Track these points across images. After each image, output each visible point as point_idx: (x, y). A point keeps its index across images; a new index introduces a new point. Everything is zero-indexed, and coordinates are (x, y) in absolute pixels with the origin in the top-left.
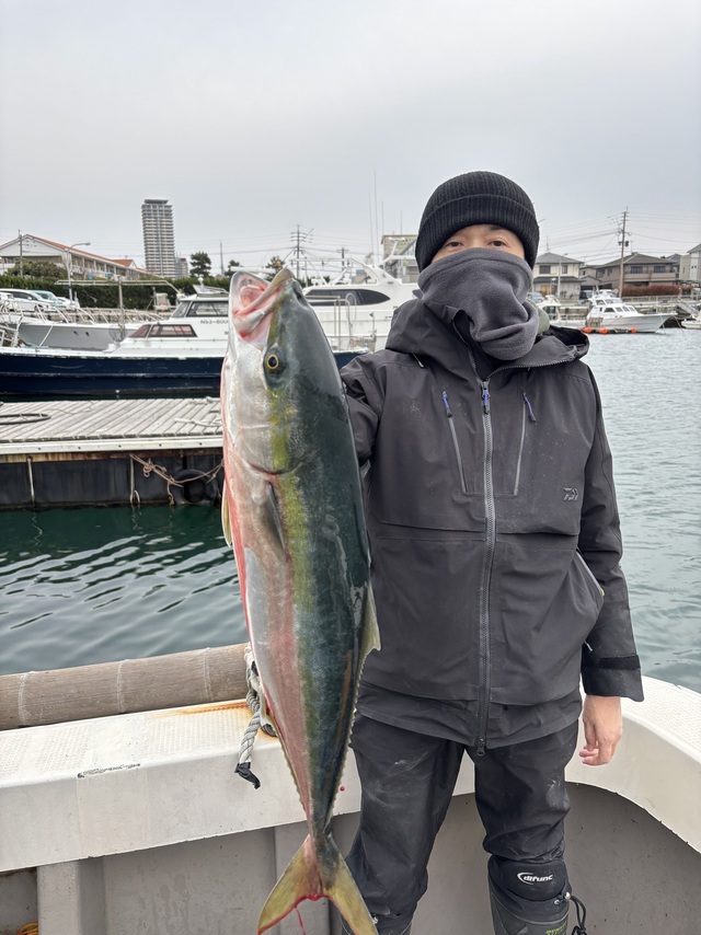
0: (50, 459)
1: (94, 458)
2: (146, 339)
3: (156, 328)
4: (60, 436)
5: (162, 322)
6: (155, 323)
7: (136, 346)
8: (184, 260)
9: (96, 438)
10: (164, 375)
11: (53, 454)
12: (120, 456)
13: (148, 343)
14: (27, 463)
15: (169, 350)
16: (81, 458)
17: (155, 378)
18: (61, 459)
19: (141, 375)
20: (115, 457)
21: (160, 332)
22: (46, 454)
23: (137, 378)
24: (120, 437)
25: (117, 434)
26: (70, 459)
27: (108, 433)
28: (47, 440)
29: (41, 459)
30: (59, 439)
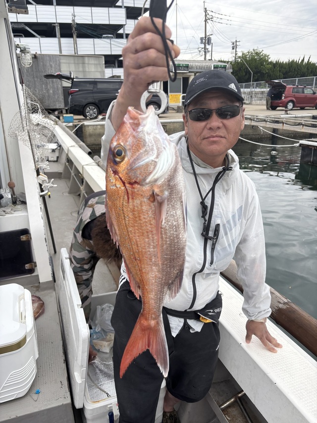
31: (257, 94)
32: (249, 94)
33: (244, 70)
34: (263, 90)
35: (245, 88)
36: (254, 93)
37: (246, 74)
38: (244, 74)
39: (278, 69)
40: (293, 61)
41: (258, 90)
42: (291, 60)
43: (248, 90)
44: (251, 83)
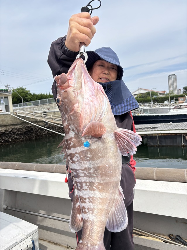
0: (162, 135)
1: (173, 135)
2: (177, 109)
3: (179, 107)
4: (165, 129)
5: (181, 104)
6: (179, 105)
7: (174, 111)
8: (180, 89)
9: (174, 130)
10: (182, 119)
11: (163, 134)
12: (179, 134)
13: (177, 110)
14: (157, 136)
15: (183, 112)
16: (170, 135)
17: (179, 120)
18: (165, 135)
19: (175, 119)
20: (178, 134)
21: (180, 107)
22: (162, 134)
23: (174, 120)
24: (180, 130)
25: (179, 129)
26: (167, 135)
27: (177, 129)
28: (162, 130)
29: (160, 135)
30: (164, 130)
31: (27, 109)
32: (23, 109)
33: (16, 98)
34: (30, 106)
35: (19, 106)
36: (25, 108)
37: (18, 100)
38: (17, 100)
39: (36, 97)
40: (42, 94)
41: (27, 107)
42: (41, 94)
43: (22, 107)
44: (23, 103)
